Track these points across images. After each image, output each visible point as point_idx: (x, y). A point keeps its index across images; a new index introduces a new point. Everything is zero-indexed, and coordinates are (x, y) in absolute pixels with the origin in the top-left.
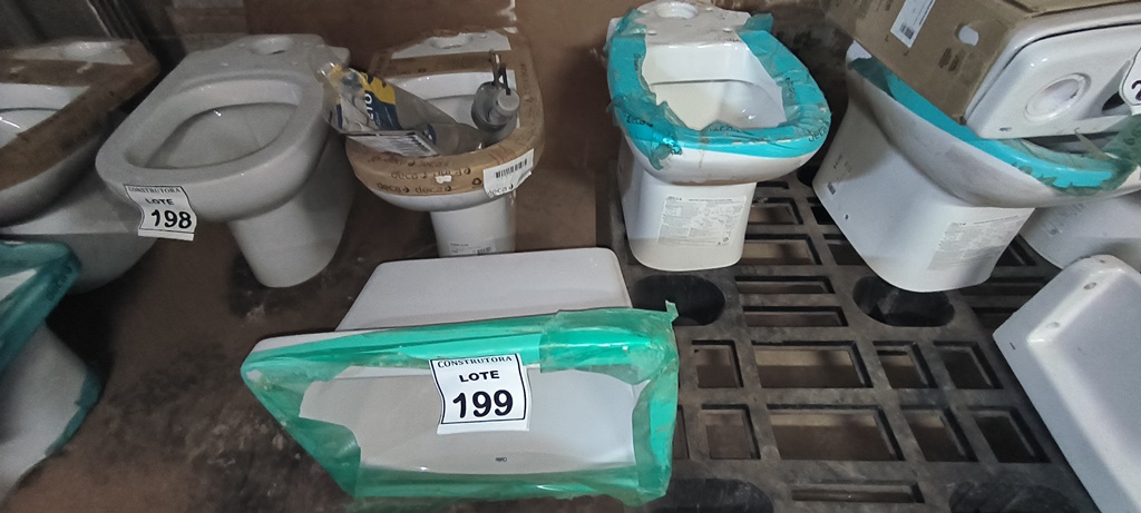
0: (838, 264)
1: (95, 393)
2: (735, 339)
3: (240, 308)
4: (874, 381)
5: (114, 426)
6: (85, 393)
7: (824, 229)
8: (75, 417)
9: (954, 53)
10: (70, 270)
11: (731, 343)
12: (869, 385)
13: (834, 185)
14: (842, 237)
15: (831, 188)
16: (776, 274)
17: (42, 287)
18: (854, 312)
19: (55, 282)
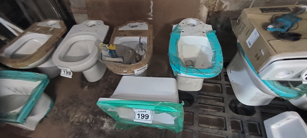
0: (227, 94)
1: (53, 105)
2: (194, 112)
3: (83, 87)
4: (228, 129)
5: (56, 112)
6: (51, 104)
7: (226, 82)
8: (49, 109)
9: (258, 56)
10: (47, 81)
11: (193, 113)
12: (226, 130)
13: (231, 71)
14: (231, 85)
15: (230, 71)
16: (209, 95)
17: (42, 86)
18: (227, 109)
19: (45, 84)
